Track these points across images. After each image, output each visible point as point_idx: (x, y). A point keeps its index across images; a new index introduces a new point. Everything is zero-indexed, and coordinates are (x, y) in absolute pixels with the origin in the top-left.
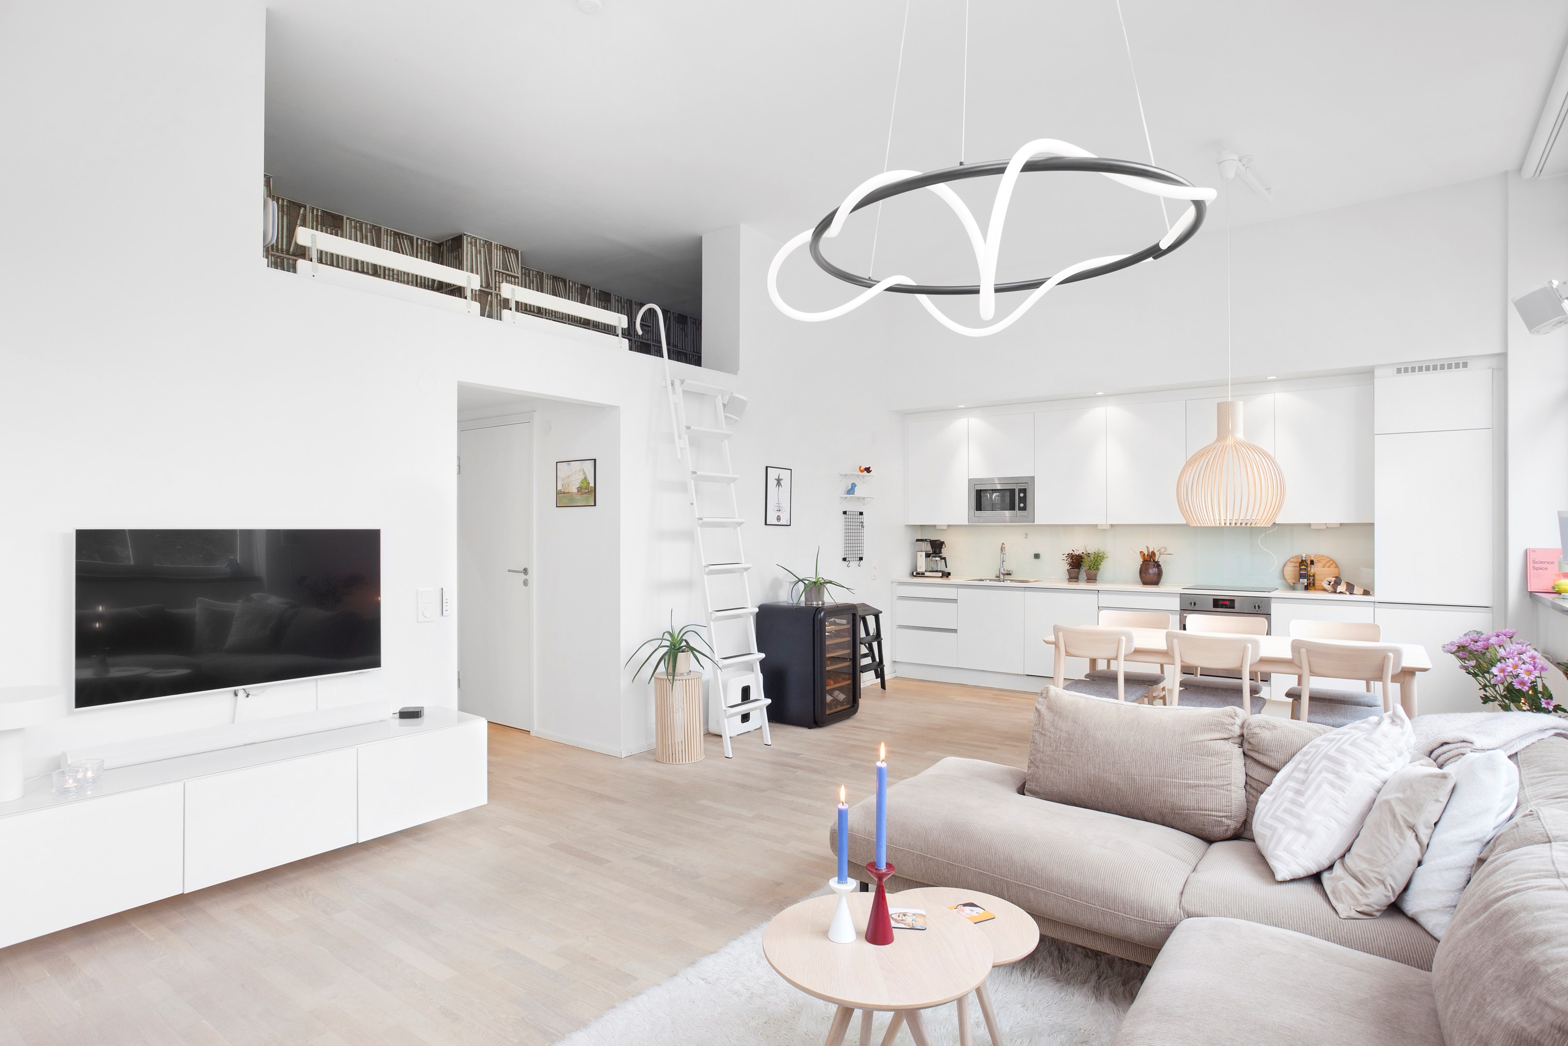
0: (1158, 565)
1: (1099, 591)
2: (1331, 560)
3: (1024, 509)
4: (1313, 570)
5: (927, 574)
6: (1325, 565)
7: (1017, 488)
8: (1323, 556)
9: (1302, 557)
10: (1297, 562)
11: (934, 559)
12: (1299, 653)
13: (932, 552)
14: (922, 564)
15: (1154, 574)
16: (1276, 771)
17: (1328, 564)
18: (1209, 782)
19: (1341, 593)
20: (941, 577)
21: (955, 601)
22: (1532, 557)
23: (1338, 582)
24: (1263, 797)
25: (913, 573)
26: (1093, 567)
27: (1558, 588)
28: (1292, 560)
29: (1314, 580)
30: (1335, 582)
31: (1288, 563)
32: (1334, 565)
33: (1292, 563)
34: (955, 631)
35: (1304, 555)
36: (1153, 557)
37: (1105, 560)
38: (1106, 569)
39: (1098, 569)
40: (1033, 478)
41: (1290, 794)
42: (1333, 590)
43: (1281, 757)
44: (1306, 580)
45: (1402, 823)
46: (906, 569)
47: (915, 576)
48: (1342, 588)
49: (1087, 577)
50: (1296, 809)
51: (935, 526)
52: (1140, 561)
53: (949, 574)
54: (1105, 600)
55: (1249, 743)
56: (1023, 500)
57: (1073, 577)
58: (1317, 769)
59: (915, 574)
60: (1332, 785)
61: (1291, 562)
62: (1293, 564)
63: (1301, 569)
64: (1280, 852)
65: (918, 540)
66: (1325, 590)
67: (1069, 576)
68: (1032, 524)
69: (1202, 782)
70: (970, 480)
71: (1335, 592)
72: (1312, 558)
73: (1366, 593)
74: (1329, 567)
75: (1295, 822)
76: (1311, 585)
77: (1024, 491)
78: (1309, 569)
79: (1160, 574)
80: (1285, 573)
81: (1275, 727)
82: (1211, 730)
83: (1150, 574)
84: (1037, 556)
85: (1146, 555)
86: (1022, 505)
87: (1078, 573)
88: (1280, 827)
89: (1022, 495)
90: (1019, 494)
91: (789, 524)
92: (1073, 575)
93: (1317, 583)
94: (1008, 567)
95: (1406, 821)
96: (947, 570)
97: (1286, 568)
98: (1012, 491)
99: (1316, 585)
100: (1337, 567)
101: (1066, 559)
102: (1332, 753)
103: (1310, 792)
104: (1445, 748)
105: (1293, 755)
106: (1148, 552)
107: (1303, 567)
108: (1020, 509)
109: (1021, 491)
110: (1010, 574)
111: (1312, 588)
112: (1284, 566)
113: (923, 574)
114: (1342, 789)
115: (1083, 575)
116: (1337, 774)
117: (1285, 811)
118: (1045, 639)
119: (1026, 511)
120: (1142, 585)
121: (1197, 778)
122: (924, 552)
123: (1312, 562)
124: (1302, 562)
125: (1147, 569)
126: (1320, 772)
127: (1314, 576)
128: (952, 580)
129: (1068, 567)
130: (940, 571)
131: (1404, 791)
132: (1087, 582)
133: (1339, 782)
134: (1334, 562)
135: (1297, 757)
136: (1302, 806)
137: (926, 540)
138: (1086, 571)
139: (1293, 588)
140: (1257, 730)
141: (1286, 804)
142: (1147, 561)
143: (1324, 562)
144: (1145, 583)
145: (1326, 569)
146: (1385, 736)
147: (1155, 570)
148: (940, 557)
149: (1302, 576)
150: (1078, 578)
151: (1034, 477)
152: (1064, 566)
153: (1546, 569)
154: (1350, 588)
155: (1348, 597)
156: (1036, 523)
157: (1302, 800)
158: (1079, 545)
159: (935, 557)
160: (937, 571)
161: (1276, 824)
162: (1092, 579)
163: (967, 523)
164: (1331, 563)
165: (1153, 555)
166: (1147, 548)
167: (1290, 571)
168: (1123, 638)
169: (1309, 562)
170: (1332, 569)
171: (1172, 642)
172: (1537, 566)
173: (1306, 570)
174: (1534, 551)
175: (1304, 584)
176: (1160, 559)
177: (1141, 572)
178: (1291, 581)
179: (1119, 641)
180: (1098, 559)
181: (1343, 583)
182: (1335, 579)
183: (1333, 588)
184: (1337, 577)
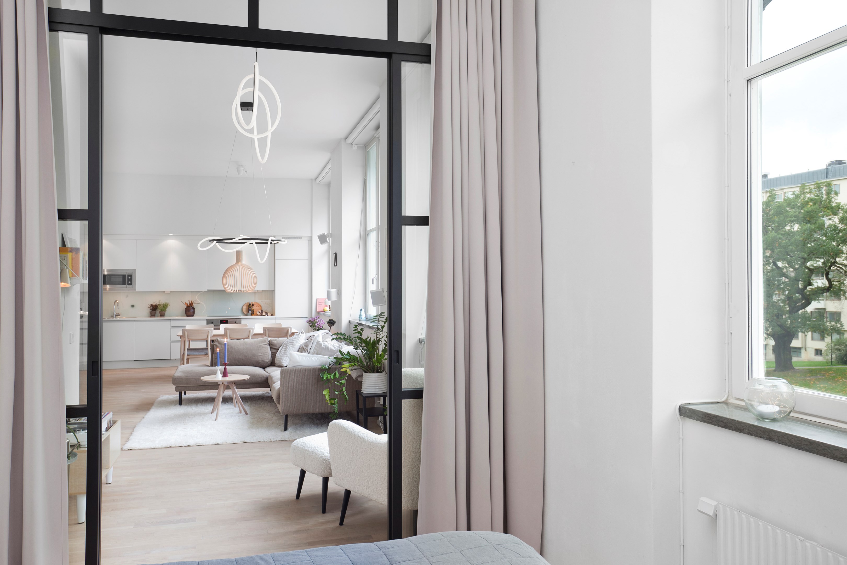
0: (194, 309)
1: (168, 320)
2: (259, 304)
3: (130, 284)
4: (253, 308)
7: (126, 274)
8: (257, 303)
9: (249, 303)
10: (247, 305)
12: (265, 331)
15: (192, 312)
16: (278, 349)
18: (264, 354)
19: (264, 315)
22: (318, 301)
23: (262, 312)
24: (277, 354)
26: (163, 310)
27: (324, 310)
28: (245, 304)
29: (254, 311)
30: (261, 312)
32: (260, 306)
35: (250, 302)
37: (168, 307)
38: (168, 310)
39: (165, 311)
41: (283, 351)
42: (261, 315)
43: (278, 346)
44: (251, 312)
45: (305, 349)
48: (264, 314)
49: (160, 314)
50: (285, 353)
52: (186, 307)
54: (174, 324)
55: (272, 344)
56: (130, 280)
58: (288, 345)
60: (292, 347)
61: (245, 305)
62: (246, 306)
63: (249, 308)
64: (283, 361)
66: (258, 315)
67: (150, 314)
68: (134, 291)
69: (263, 354)
71: (262, 315)
72: (253, 304)
73: (272, 315)
74: (258, 307)
75: (286, 355)
76: (253, 313)
78: (252, 308)
79: (194, 312)
80: (243, 309)
81: (277, 340)
82: (263, 343)
83: (190, 312)
84: (133, 306)
85: (189, 304)
86: (129, 282)
87: (155, 313)
88: (283, 357)
89: (129, 278)
92: (153, 314)
93: (255, 312)
94: (118, 311)
95: (306, 349)
97: (243, 308)
98: (124, 276)
99: (254, 313)
100: (261, 306)
101: (149, 307)
102: (291, 341)
103: (288, 349)
104: (310, 337)
105: (281, 346)
106: (189, 303)
107: (250, 307)
108: (128, 284)
109: (129, 276)
110: (119, 315)
111: (253, 315)
112: (243, 307)
114: (294, 347)
115: (158, 314)
116: (293, 345)
117: (283, 354)
118: (177, 335)
119: (132, 285)
121: (261, 353)
123: (253, 305)
124: (250, 305)
125: (188, 310)
126: (289, 345)
127: (254, 310)
129: (150, 310)
131: (305, 344)
132: (160, 317)
133: (293, 346)
135: (283, 345)
136: (287, 352)
138: (159, 312)
139: (246, 315)
140: (273, 341)
141: (283, 353)
142: (189, 306)
143: (257, 305)
144: (187, 316)
145: (257, 307)
146: (301, 336)
147: (192, 310)
149: (250, 310)
150: (155, 315)
151: (136, 269)
152: (148, 311)
153: (322, 304)
154: (267, 314)
155: (266, 317)
156: (137, 291)
157: (286, 351)
158: (156, 300)
161: (282, 357)
162: (162, 315)
164: (259, 305)
165: (191, 304)
166: (189, 301)
167: (245, 309)
168: (210, 331)
169: (252, 305)
170: (259, 307)
171: (226, 331)
172: (319, 303)
173: (251, 308)
174: (319, 299)
175: (250, 313)
176: (194, 306)
177: (186, 311)
178: (245, 312)
179: (208, 332)
180: (165, 306)
181: (264, 312)
182: (261, 311)
183: (261, 314)
184: (261, 310)
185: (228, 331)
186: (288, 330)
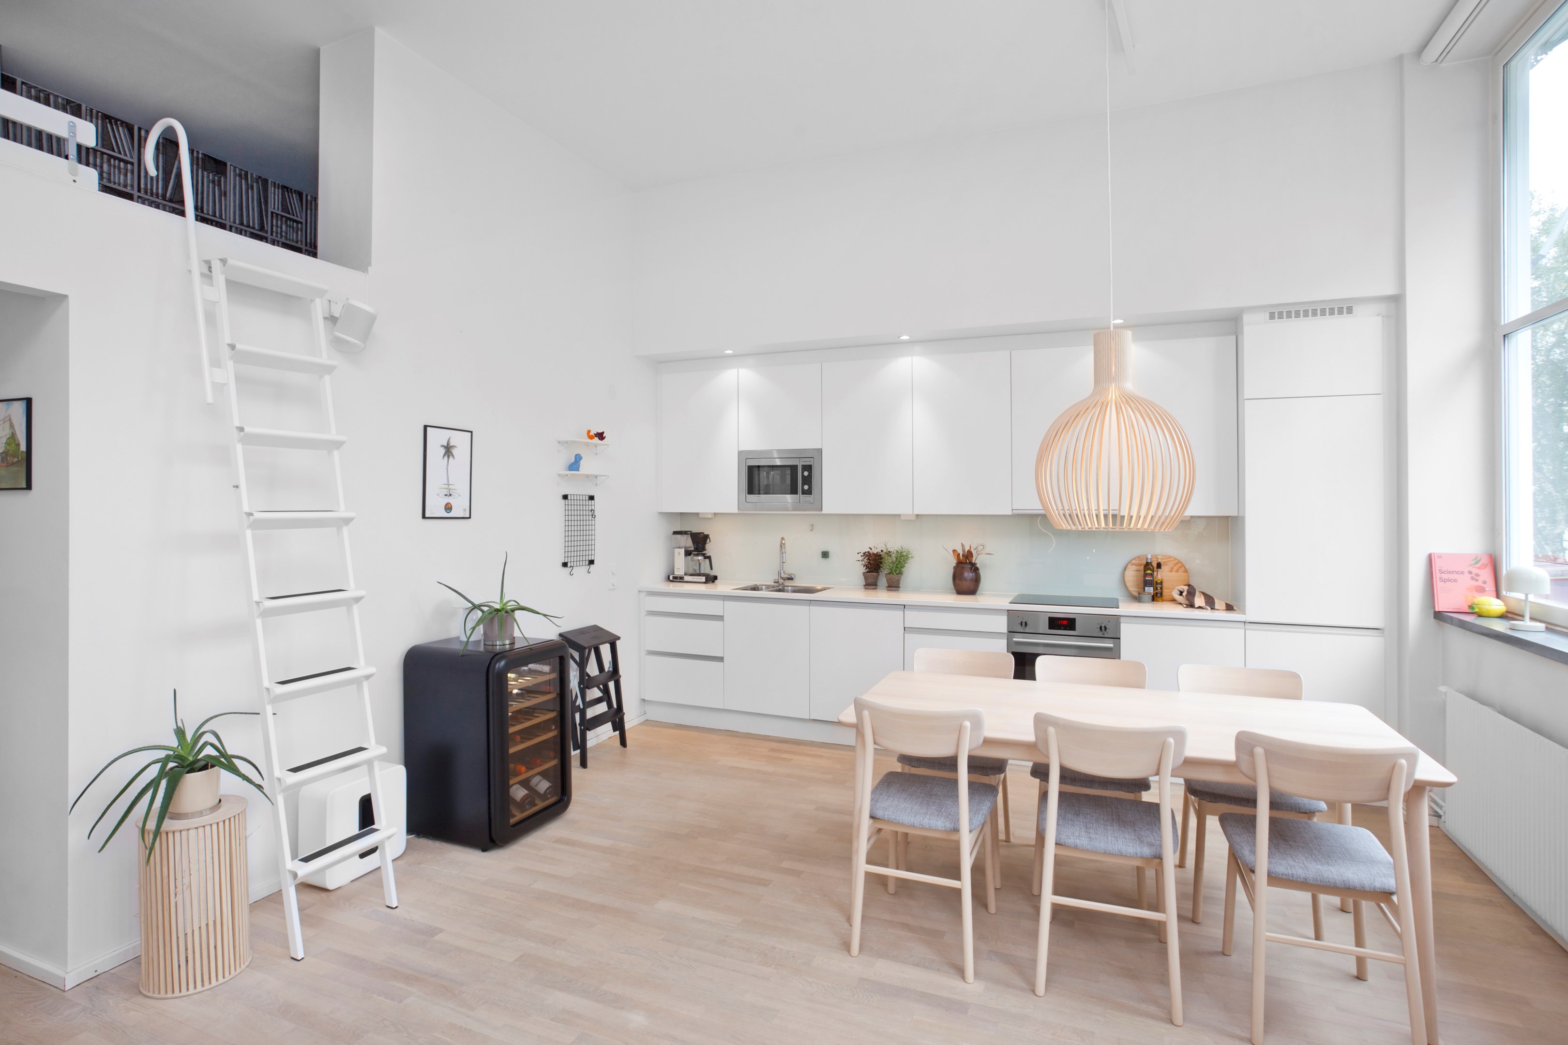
0: (975, 569)
1: (904, 605)
2: (1179, 562)
3: (809, 492)
4: (1160, 575)
5: (687, 578)
6: (1172, 568)
7: (800, 464)
8: (1170, 557)
9: (1147, 559)
10: (1140, 565)
11: (696, 558)
12: (1252, 754)
13: (693, 549)
14: (681, 565)
15: (971, 580)
17: (1176, 568)
19: (1200, 607)
20: (704, 583)
21: (720, 618)
22: (1438, 565)
23: (1191, 593)
25: (669, 577)
26: (895, 571)
27: (1479, 608)
28: (1134, 562)
29: (1161, 588)
30: (1188, 592)
31: (1129, 566)
32: (1183, 569)
33: (1134, 566)
34: (721, 659)
35: (1149, 557)
36: (970, 558)
37: (910, 561)
38: (912, 572)
39: (900, 573)
40: (820, 451)
42: (1187, 602)
44: (1152, 589)
46: (660, 571)
47: (671, 581)
48: (1199, 601)
49: (888, 583)
51: (698, 514)
52: (954, 562)
53: (715, 578)
54: (914, 619)
56: (808, 480)
57: (871, 584)
59: (671, 578)
61: (1133, 564)
62: (1135, 568)
63: (1146, 575)
65: (675, 533)
67: (866, 582)
68: (819, 513)
70: (740, 453)
71: (1191, 605)
72: (1159, 560)
73: (1229, 608)
74: (1177, 571)
76: (1159, 595)
77: (808, 468)
78: (1155, 573)
79: (977, 580)
80: (1126, 579)
83: (966, 580)
84: (825, 555)
85: (961, 555)
86: (806, 487)
87: (877, 578)
89: (806, 474)
90: (803, 473)
91: (468, 516)
92: (871, 581)
93: (1166, 592)
94: (789, 569)
96: (713, 573)
97: (1127, 572)
98: (794, 468)
99: (1164, 594)
100: (1186, 571)
101: (861, 558)
106: (964, 551)
107: (1149, 572)
108: (804, 492)
109: (805, 468)
110: (791, 579)
111: (1159, 599)
112: (1125, 570)
113: (682, 578)
115: (883, 581)
119: (813, 498)
120: (956, 595)
122: (683, 549)
123: (1159, 566)
124: (1148, 565)
125: (962, 574)
127: (1161, 583)
128: (719, 588)
129: (863, 570)
130: (703, 575)
132: (888, 590)
134: (1183, 565)
137: (685, 533)
138: (886, 575)
139: (1139, 600)
142: (962, 563)
143: (1171, 565)
144: (960, 592)
145: (1174, 573)
147: (972, 575)
148: (704, 555)
149: (1146, 583)
150: (876, 585)
151: (821, 449)
152: (859, 569)
153: (1455, 581)
154: (1210, 602)
155: (1208, 614)
156: (824, 512)
158: (876, 542)
159: (697, 555)
160: (699, 575)
162: (893, 586)
163: (736, 511)
164: (1180, 566)
165: (969, 555)
166: (963, 545)
167: (1132, 576)
168: (967, 724)
169: (1155, 565)
170: (1181, 573)
171: (1046, 731)
172: (1444, 576)
173: (1152, 575)
174: (1440, 557)
175: (1149, 594)
176: (978, 560)
177: (955, 577)
178: (1134, 590)
179: (960, 729)
180: (901, 560)
181: (1197, 593)
182: (1186, 588)
183: (1188, 599)
184: (1189, 585)
185: (1051, 730)
186: (1393, 768)
